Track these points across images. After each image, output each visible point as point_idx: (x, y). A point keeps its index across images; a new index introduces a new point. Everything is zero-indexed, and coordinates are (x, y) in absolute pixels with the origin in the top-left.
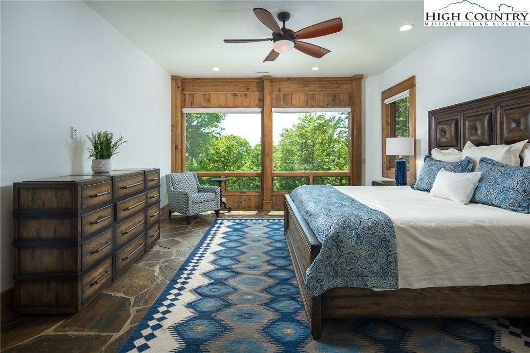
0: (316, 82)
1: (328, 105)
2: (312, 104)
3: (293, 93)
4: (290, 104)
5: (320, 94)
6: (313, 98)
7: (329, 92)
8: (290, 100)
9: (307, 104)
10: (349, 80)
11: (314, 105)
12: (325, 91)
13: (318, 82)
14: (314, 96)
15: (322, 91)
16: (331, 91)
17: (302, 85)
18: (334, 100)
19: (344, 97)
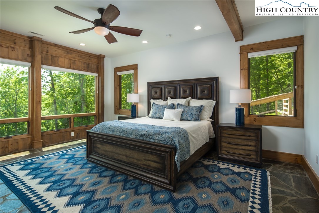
0: (76, 53)
1: (84, 69)
2: (74, 67)
3: (60, 57)
4: (57, 64)
5: (79, 61)
6: (74, 63)
7: (85, 61)
8: (57, 61)
9: (70, 66)
10: (96, 57)
11: (75, 68)
12: (82, 60)
13: (78, 53)
14: (75, 62)
15: (80, 59)
16: (86, 61)
17: (66, 52)
18: (88, 67)
19: (94, 66)
